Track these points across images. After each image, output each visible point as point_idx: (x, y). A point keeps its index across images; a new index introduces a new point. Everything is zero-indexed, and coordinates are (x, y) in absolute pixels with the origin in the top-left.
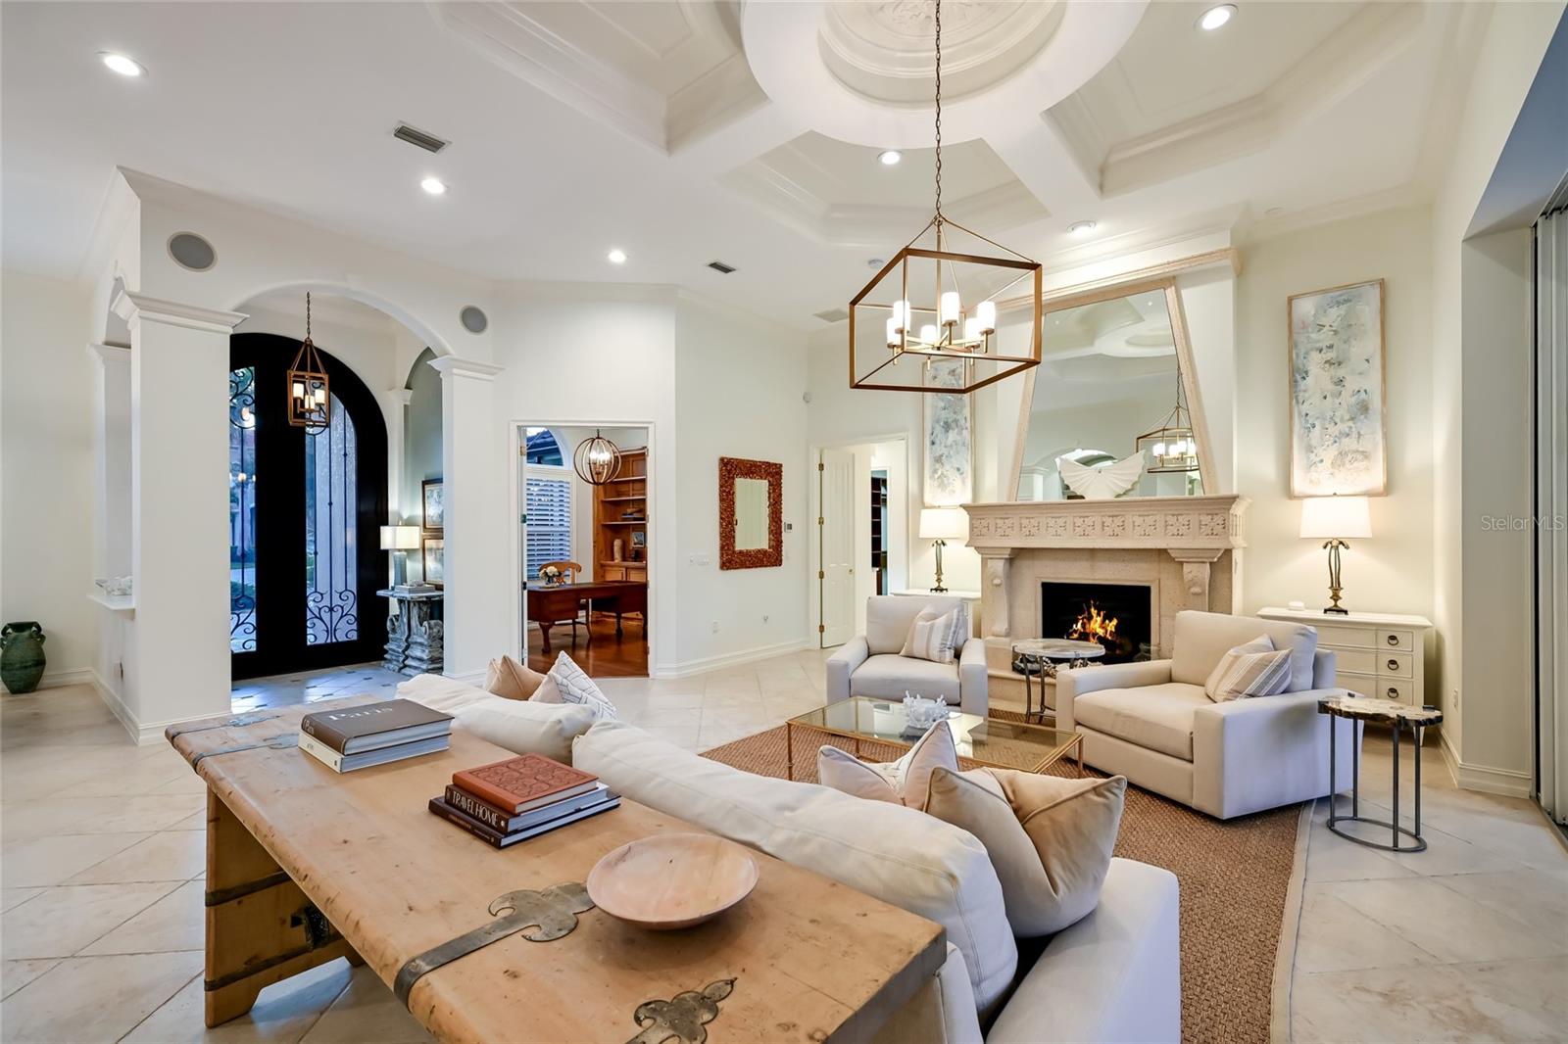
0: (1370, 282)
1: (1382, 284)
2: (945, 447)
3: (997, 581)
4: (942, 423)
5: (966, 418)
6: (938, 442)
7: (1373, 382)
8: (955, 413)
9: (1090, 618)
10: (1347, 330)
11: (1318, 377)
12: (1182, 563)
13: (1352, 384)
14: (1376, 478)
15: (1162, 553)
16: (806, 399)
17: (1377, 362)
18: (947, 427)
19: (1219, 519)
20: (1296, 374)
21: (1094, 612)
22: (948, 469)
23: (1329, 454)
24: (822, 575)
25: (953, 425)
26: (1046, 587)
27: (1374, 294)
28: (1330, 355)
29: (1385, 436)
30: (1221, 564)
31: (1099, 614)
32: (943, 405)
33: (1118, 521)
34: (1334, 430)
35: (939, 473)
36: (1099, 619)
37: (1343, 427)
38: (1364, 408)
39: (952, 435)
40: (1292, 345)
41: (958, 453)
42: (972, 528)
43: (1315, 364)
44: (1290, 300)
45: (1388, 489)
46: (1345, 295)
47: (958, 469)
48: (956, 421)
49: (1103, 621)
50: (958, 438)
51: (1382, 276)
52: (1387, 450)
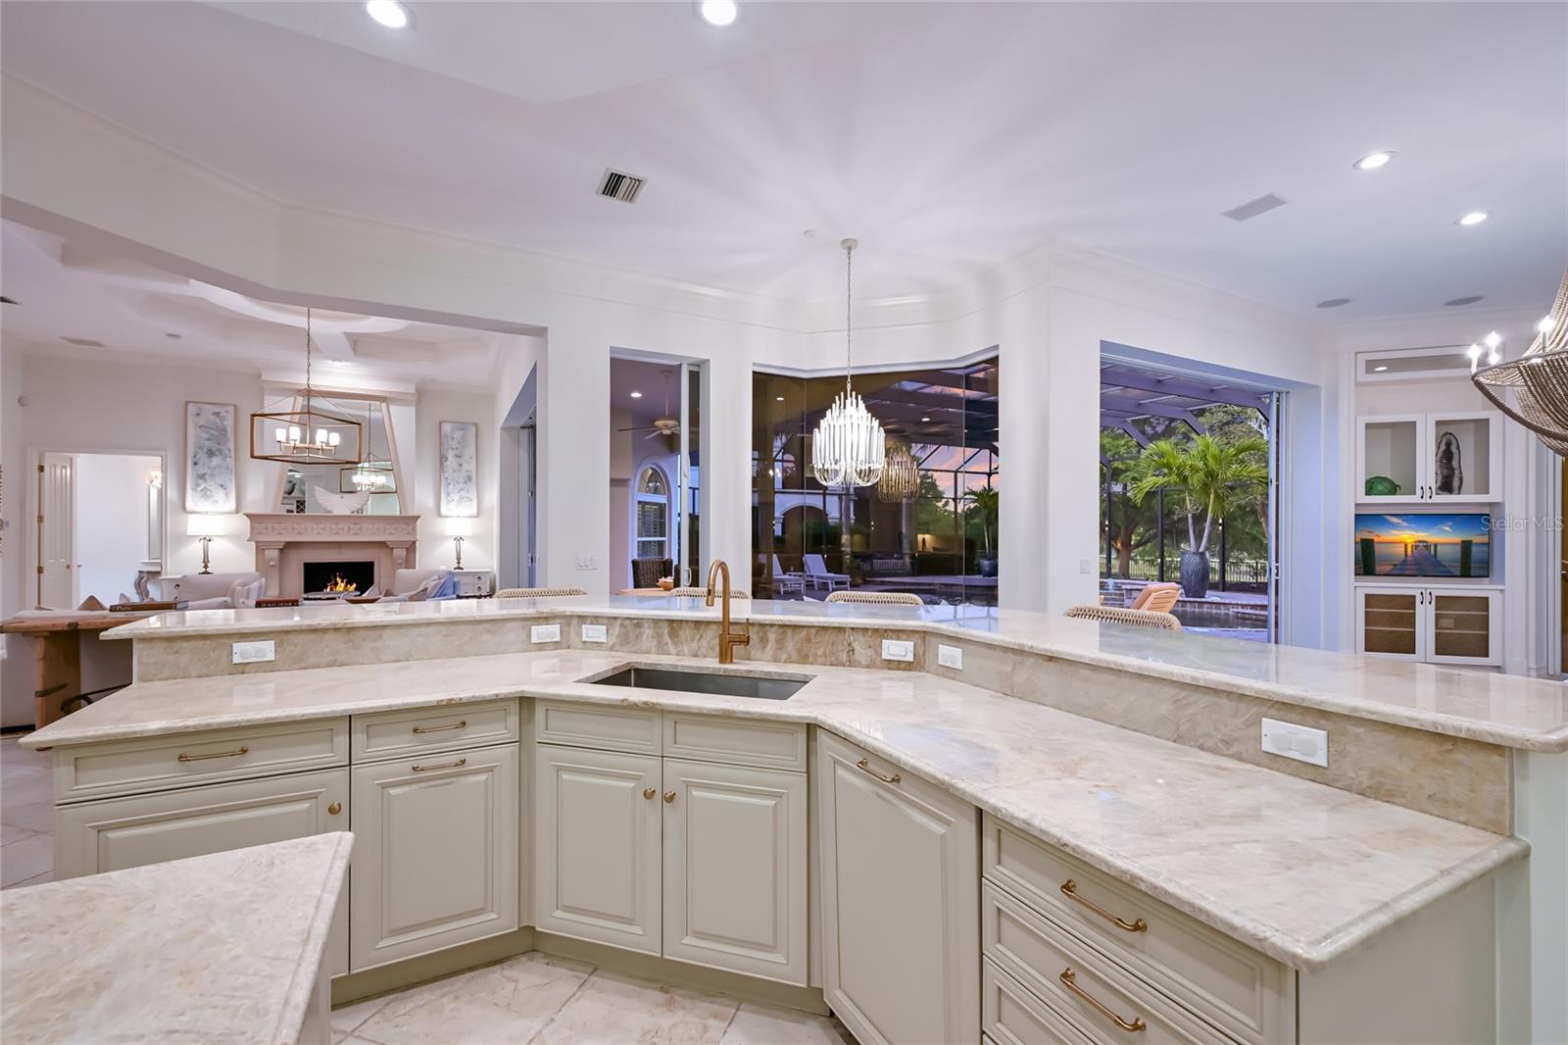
0: (473, 424)
1: (477, 426)
2: (209, 468)
3: (272, 563)
4: (205, 450)
5: (230, 450)
6: (200, 463)
7: (473, 468)
8: (219, 444)
9: (336, 584)
10: (463, 442)
11: (451, 462)
12: (392, 548)
13: (465, 467)
14: (474, 510)
15: (382, 544)
16: (21, 401)
17: (474, 458)
18: (211, 453)
19: (411, 527)
20: (443, 459)
21: (339, 580)
22: (211, 485)
23: (456, 497)
24: (40, 570)
25: (217, 453)
26: (307, 565)
27: (474, 429)
28: (456, 452)
29: (477, 491)
30: (411, 547)
31: (342, 582)
32: (206, 436)
33: (358, 527)
34: (458, 487)
35: (202, 487)
36: (343, 585)
37: (461, 486)
38: (470, 479)
39: (215, 461)
40: (441, 444)
41: (221, 473)
42: (252, 529)
43: (450, 455)
44: (440, 423)
45: (478, 515)
46: (462, 426)
47: (222, 486)
48: (220, 451)
49: (346, 586)
50: (222, 463)
51: (477, 422)
52: (478, 498)
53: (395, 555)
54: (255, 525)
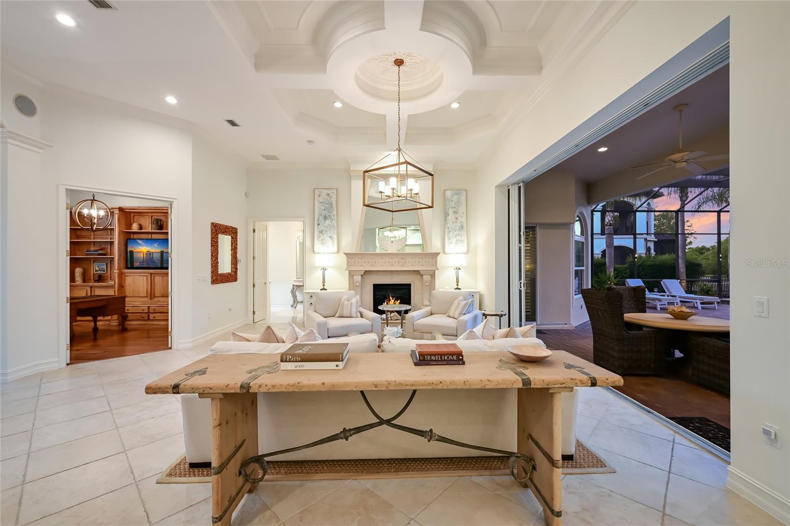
0: (464, 190)
1: (466, 190)
2: (324, 227)
3: (358, 284)
4: (323, 216)
5: (334, 215)
6: (321, 224)
7: (464, 220)
8: (329, 212)
9: (390, 300)
10: (458, 203)
11: (451, 217)
12: (423, 275)
13: (460, 220)
14: (465, 249)
15: (417, 272)
16: (246, 195)
17: (465, 214)
18: (325, 218)
19: (434, 260)
20: (446, 215)
21: (391, 298)
22: (326, 237)
23: (454, 240)
24: (254, 286)
25: (328, 218)
26: (375, 286)
27: (464, 194)
28: (454, 210)
29: (467, 236)
30: (433, 275)
31: (393, 299)
32: (323, 208)
33: (404, 260)
34: (455, 233)
35: (322, 238)
36: (393, 301)
37: (457, 232)
38: (462, 227)
39: (328, 222)
40: (445, 205)
41: (330, 230)
42: (348, 262)
43: (451, 212)
44: (445, 190)
45: (468, 252)
46: (458, 192)
47: (331, 237)
48: (330, 216)
49: (395, 301)
50: (330, 223)
51: (466, 189)
52: (467, 240)
53: (424, 281)
54: (350, 260)
